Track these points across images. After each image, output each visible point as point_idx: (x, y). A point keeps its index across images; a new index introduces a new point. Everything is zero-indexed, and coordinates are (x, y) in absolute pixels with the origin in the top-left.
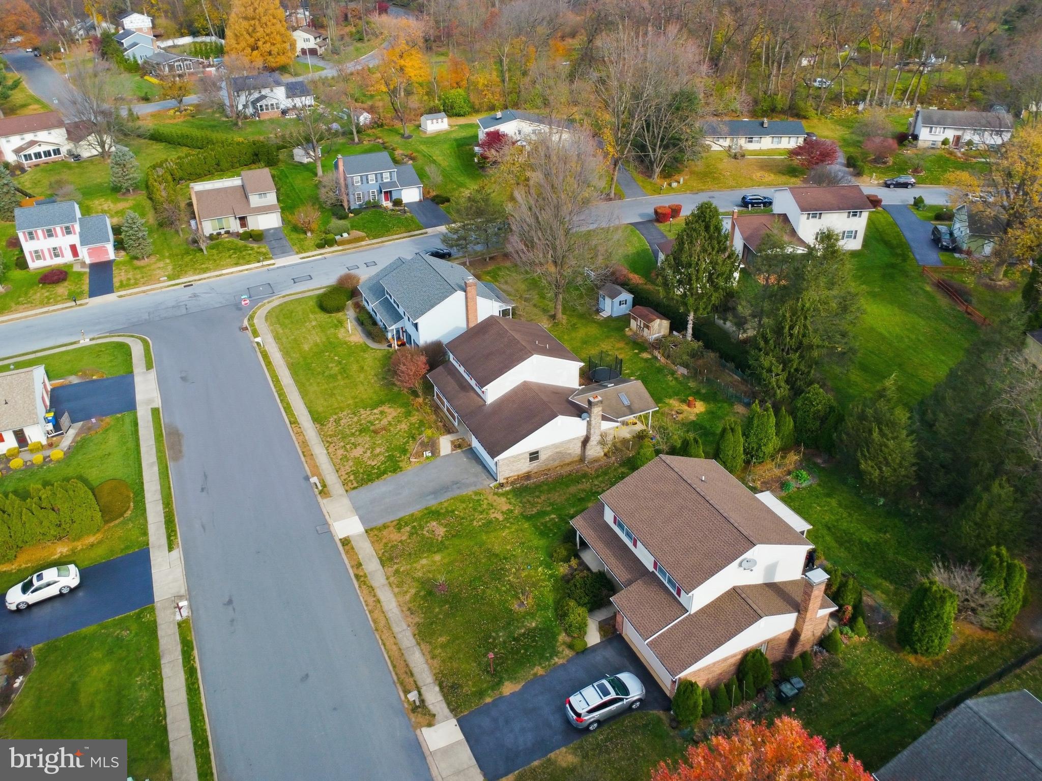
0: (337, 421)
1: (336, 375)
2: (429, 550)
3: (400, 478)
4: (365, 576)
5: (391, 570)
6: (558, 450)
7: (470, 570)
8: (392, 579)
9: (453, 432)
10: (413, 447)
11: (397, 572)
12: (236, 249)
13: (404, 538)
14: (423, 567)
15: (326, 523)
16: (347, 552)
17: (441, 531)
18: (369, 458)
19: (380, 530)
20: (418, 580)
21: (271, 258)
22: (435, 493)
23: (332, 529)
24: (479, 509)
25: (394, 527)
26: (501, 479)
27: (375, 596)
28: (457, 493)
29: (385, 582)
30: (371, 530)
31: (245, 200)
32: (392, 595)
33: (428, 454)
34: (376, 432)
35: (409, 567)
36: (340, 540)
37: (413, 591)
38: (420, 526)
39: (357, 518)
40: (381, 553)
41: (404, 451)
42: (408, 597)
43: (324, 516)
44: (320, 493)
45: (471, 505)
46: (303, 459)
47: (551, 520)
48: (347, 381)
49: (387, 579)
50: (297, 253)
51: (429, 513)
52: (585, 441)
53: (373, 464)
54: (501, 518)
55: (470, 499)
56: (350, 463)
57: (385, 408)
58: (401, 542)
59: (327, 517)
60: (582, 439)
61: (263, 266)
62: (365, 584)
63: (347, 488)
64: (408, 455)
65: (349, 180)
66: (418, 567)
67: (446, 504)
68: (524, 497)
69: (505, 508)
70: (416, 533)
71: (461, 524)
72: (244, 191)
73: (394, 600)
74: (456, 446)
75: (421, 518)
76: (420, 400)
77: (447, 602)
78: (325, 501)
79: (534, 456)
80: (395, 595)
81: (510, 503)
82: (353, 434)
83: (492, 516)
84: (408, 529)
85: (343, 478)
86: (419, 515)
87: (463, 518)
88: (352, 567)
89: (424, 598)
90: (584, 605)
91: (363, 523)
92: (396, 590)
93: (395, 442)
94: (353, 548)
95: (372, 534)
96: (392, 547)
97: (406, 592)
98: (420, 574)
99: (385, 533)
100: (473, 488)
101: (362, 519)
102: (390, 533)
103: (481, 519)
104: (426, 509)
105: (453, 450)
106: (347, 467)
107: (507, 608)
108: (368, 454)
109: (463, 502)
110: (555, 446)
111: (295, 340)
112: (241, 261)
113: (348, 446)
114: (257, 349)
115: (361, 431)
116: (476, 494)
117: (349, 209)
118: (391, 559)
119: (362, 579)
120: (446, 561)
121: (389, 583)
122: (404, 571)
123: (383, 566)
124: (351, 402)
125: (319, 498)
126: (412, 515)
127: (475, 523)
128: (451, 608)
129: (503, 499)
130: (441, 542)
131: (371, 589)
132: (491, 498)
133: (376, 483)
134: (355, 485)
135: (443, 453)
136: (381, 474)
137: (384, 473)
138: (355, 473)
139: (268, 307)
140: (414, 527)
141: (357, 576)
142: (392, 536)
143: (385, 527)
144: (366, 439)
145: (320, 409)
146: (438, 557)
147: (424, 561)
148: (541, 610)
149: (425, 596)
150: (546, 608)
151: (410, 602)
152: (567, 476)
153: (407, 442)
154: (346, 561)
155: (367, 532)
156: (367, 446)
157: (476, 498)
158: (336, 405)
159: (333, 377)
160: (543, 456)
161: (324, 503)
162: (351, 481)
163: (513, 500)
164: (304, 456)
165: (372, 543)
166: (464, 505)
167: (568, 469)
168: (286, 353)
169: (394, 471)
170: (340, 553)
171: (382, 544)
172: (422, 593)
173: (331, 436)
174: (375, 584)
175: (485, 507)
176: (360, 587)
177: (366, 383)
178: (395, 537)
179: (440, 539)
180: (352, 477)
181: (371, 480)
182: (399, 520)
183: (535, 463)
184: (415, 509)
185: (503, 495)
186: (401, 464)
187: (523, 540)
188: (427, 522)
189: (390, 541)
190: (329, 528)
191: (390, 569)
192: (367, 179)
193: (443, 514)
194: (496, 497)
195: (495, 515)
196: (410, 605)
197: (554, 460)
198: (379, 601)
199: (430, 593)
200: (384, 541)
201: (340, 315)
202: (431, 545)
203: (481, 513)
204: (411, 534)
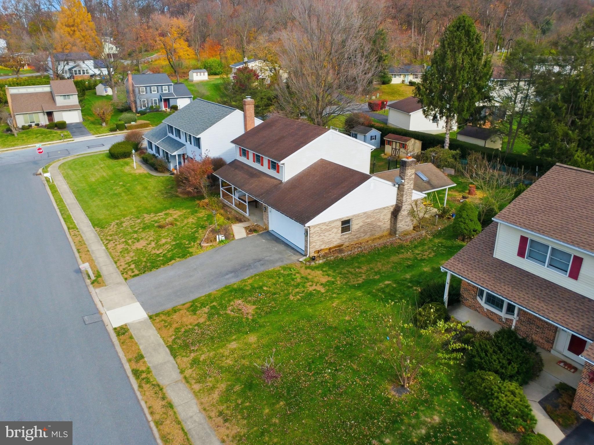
0: (119, 225)
1: (120, 193)
2: (238, 331)
3: (190, 262)
4: (149, 371)
5: (186, 361)
6: (369, 220)
7: (303, 349)
8: (188, 372)
9: (245, 221)
10: (203, 234)
11: (195, 362)
12: (42, 134)
13: (202, 320)
14: (233, 352)
15: (98, 312)
16: (122, 343)
17: (250, 309)
18: (154, 248)
19: (168, 314)
20: (228, 370)
21: (72, 138)
22: (235, 271)
23: (104, 318)
24: (292, 283)
25: (188, 309)
26: (311, 253)
27: (163, 398)
28: (262, 269)
29: (180, 377)
30: (157, 315)
31: (52, 101)
32: (191, 395)
33: (221, 237)
34: (161, 227)
35: (212, 354)
36: (115, 329)
37: (223, 386)
38: (221, 304)
39: (138, 305)
40: (170, 340)
41: (194, 239)
42: (216, 395)
43: (95, 305)
44: (93, 283)
45: (282, 280)
46: (77, 255)
47: (387, 286)
48: (130, 196)
49: (182, 372)
50: (93, 134)
51: (231, 291)
52: (396, 212)
53: (158, 252)
54: (323, 290)
55: (279, 275)
56: (132, 254)
57: (171, 211)
58: (198, 325)
59: (99, 306)
60: (392, 209)
61: (64, 142)
62: (148, 381)
63: (126, 276)
64: (198, 242)
65: (137, 90)
66: (226, 353)
67: (250, 281)
68: (343, 268)
69: (324, 280)
70: (218, 314)
71: (274, 300)
72: (51, 96)
73: (194, 401)
74: (251, 230)
75: (222, 297)
76: (206, 201)
77: (281, 397)
78: (98, 290)
79: (346, 225)
80: (196, 394)
81: (328, 275)
82: (136, 232)
83: (311, 289)
84: (206, 310)
85: (121, 268)
86: (219, 294)
87: (275, 294)
88: (129, 361)
89: (242, 394)
90: (511, 378)
91: (145, 309)
92: (197, 387)
93: (182, 233)
94: (131, 337)
95: (158, 319)
96: (185, 332)
97: (213, 388)
98: (230, 362)
99: (175, 316)
100: (280, 264)
101: (143, 305)
102: (182, 316)
103: (298, 293)
104: (226, 288)
105: (248, 234)
106: (128, 258)
107: (380, 397)
108: (153, 244)
109: (272, 277)
110: (366, 215)
111: (83, 176)
112: (46, 139)
113: (130, 241)
114: (46, 184)
115: (144, 229)
116: (284, 269)
117: (136, 110)
118: (186, 346)
119: (144, 375)
120: (265, 341)
121: (185, 378)
122: (205, 361)
123: (175, 357)
124: (134, 210)
125: (91, 288)
126: (209, 295)
127: (291, 298)
128: (289, 404)
129: (319, 273)
130: (253, 320)
131: (158, 388)
132: (304, 272)
133: (162, 268)
134: (137, 272)
135: (237, 237)
136: (167, 260)
137: (172, 259)
138: (135, 262)
139: (63, 161)
140: (213, 307)
141: (136, 373)
142: (185, 319)
143: (175, 310)
144: (151, 234)
145: (102, 217)
146: (252, 338)
147: (233, 345)
148: (437, 395)
149: (243, 391)
150: (442, 391)
151: (221, 402)
152: (382, 249)
153: (197, 231)
154: (121, 354)
155: (151, 317)
156: (151, 239)
157: (286, 273)
158: (119, 213)
159: (118, 195)
160: (355, 226)
161: (97, 294)
162: (132, 269)
163: (329, 272)
164: (79, 252)
165: (159, 329)
166: (274, 281)
167: (381, 241)
168: (72, 185)
169: (184, 256)
170: (113, 345)
171: (172, 329)
172: (238, 388)
173: (111, 235)
174: (163, 381)
175: (299, 280)
176: (140, 386)
177: (149, 196)
178: (189, 320)
179: (250, 317)
180: (133, 266)
181: (157, 267)
182: (193, 302)
183: (347, 235)
184: (213, 289)
185: (317, 268)
186: (191, 250)
187: (363, 308)
188: (229, 301)
189: (182, 325)
190: (101, 317)
191: (185, 359)
192: (151, 90)
193: (249, 291)
194: (309, 271)
195: (314, 287)
196: (223, 407)
197: (365, 232)
198: (170, 405)
199: (250, 386)
200: (175, 326)
201: (127, 160)
202: (240, 323)
203: (297, 286)
204: (210, 315)
